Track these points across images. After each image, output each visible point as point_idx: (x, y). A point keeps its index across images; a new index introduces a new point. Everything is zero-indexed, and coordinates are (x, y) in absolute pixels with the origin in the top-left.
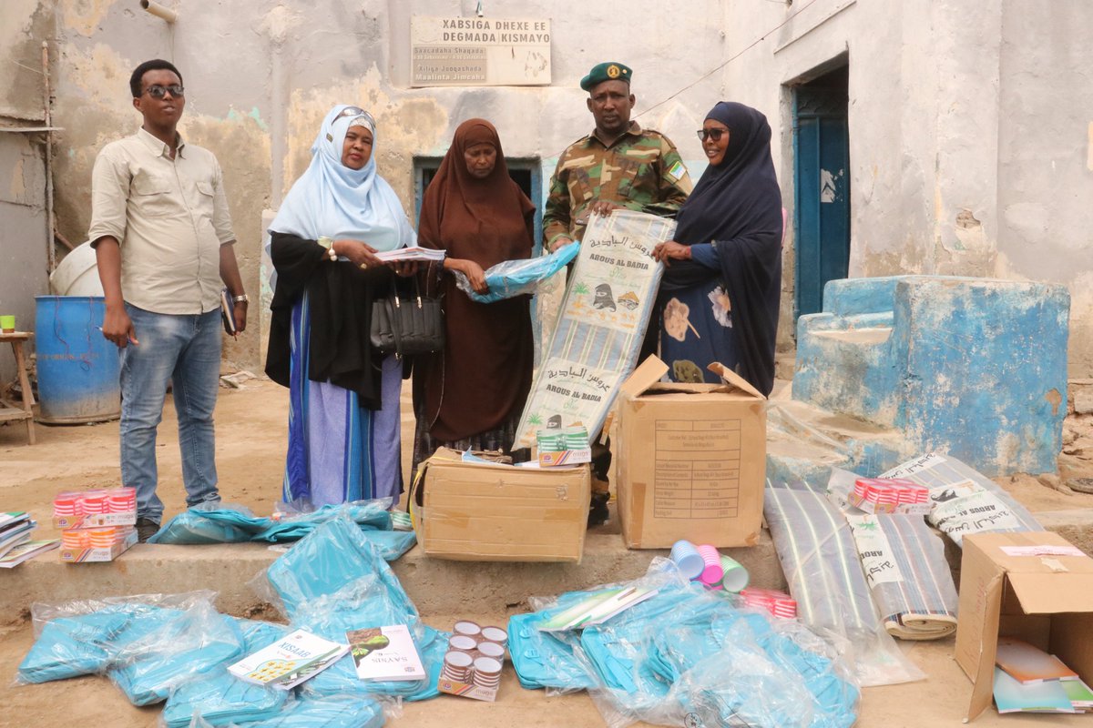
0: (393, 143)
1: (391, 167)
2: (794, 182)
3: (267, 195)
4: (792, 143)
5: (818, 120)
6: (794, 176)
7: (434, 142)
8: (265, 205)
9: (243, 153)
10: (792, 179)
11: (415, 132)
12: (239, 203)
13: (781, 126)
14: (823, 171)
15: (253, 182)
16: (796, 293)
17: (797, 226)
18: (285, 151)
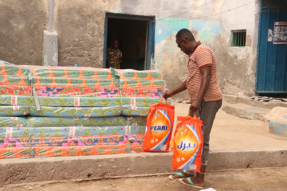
0: (98, 6)
1: (97, 16)
2: (258, 33)
3: (45, 24)
4: (259, 18)
5: (269, 10)
6: (259, 31)
7: (115, 7)
8: (44, 28)
9: (35, 4)
10: (258, 32)
11: (107, 2)
12: (32, 26)
13: (255, 12)
14: (269, 29)
15: (39, 17)
16: (257, 75)
17: (259, 50)
18: (54, 6)
